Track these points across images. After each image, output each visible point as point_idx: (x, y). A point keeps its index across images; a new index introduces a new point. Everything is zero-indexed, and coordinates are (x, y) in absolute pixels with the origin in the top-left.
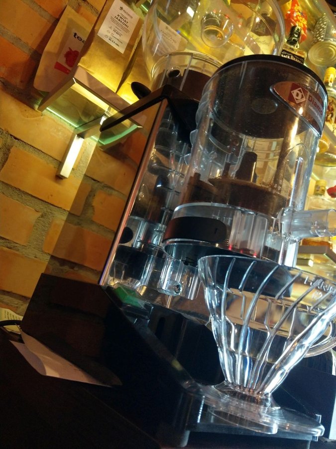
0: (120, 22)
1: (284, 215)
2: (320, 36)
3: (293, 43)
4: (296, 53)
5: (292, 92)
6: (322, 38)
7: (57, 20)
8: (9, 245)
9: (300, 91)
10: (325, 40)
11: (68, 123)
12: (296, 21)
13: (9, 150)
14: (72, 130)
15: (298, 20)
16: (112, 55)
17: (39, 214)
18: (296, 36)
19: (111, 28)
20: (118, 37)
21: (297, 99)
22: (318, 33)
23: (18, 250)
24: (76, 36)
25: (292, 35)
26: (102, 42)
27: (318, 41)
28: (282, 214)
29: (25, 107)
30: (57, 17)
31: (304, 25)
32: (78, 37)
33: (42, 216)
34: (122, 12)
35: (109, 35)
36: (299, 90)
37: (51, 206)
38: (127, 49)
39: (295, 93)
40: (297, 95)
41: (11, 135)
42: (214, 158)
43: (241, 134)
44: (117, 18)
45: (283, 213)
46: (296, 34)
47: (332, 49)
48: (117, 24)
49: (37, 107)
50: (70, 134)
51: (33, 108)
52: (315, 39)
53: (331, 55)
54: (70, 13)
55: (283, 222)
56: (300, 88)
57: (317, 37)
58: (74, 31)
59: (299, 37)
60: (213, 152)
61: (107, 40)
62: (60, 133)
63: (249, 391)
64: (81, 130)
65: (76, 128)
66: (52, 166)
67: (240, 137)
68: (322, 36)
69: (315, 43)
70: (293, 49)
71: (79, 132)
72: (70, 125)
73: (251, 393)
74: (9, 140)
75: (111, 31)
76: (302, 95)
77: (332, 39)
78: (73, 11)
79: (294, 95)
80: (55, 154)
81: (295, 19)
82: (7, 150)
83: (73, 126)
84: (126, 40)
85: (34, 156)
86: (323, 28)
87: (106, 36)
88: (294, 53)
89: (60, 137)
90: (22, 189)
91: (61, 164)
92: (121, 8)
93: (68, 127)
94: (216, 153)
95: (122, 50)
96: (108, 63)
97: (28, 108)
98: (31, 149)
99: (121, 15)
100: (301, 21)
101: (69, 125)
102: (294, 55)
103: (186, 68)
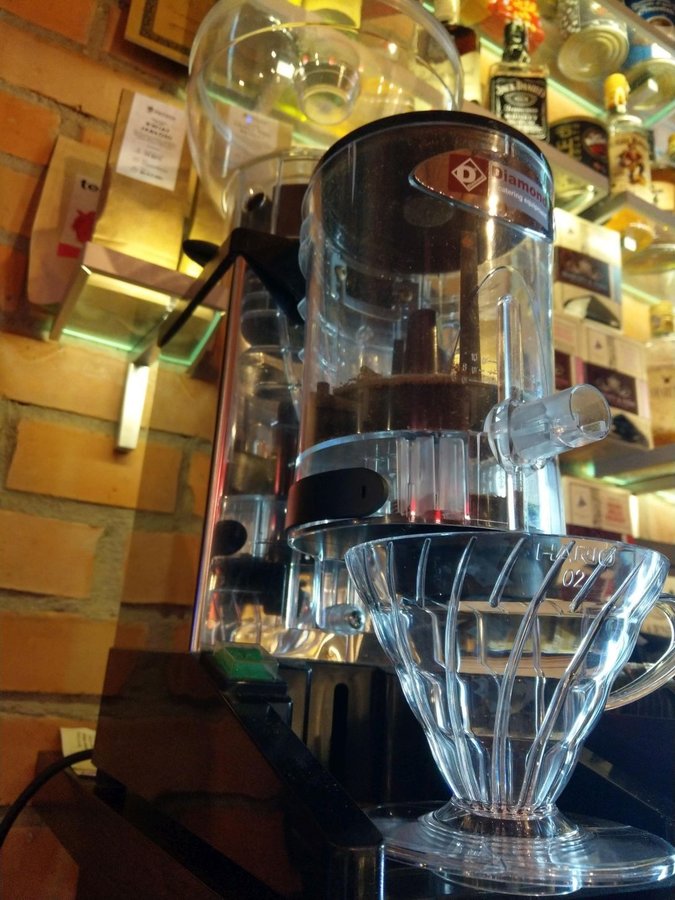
0: (154, 135)
1: (497, 419)
2: (570, 23)
3: (516, 55)
4: (529, 74)
5: (453, 172)
6: (576, 27)
7: (46, 168)
8: (57, 605)
9: (469, 164)
10: (583, 27)
11: (113, 347)
12: (512, 12)
13: (14, 428)
14: (123, 358)
15: (515, 9)
16: (152, 199)
17: (99, 533)
18: (518, 40)
19: (138, 151)
20: (155, 162)
21: (467, 184)
22: (565, 18)
23: (76, 611)
24: (87, 186)
25: (508, 42)
26: (128, 183)
27: (569, 34)
28: (493, 420)
29: (25, 342)
30: (45, 163)
31: (531, 14)
32: (90, 187)
33: (107, 534)
34: (154, 115)
35: (139, 165)
36: (467, 164)
37: (120, 511)
38: (179, 180)
39: (459, 172)
40: (466, 174)
41: (13, 401)
42: (367, 338)
43: (413, 275)
44: (147, 130)
45: (495, 415)
46: (517, 37)
47: (605, 41)
48: (149, 139)
49: (46, 335)
50: (122, 366)
51: (39, 339)
52: (562, 32)
53: (606, 52)
54: (66, 148)
55: (498, 437)
56: (470, 160)
57: (565, 28)
58: (80, 177)
59: (523, 42)
60: (362, 328)
61: (136, 176)
62: (102, 370)
63: (500, 811)
64: (139, 351)
65: (129, 352)
66: (101, 434)
67: (413, 280)
68: (575, 23)
69: (565, 40)
70: (518, 69)
71: (135, 357)
72: (118, 349)
73: (504, 813)
74: (11, 410)
75: (141, 156)
76: (477, 172)
77: (596, 22)
78: (72, 142)
79: (460, 177)
80: (103, 412)
81: (509, 8)
82: (12, 430)
83: (124, 350)
84: (173, 162)
85: (65, 425)
86: (573, 7)
87: (134, 169)
88: (522, 74)
89: (103, 375)
90: (56, 493)
91: (116, 425)
92: (150, 109)
93: (114, 354)
94: (368, 329)
95: (169, 184)
96: (149, 217)
97: (32, 343)
98: (56, 415)
99: (151, 122)
100: (522, 8)
101: (116, 348)
102: (523, 79)
103: (274, 184)
